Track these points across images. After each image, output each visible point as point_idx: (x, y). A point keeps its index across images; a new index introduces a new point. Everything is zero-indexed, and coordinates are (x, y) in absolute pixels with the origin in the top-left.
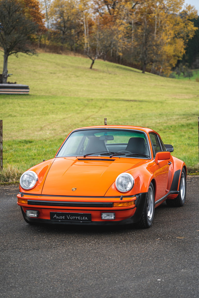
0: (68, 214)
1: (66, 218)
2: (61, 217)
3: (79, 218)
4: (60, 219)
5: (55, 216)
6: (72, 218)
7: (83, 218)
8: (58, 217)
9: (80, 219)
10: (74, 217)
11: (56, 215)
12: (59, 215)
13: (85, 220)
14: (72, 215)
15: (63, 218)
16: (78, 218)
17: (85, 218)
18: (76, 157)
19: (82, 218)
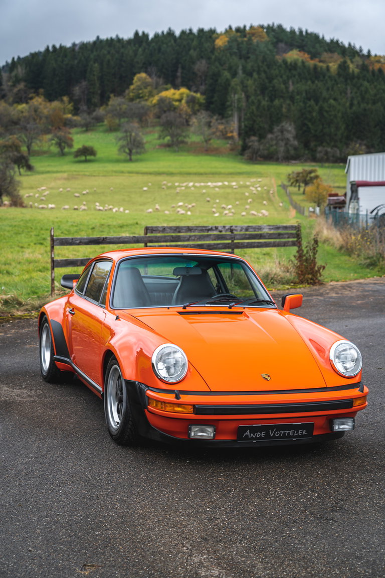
0: (272, 428)
1: (267, 435)
2: (258, 435)
3: (291, 433)
4: (256, 439)
5: (246, 434)
6: (277, 434)
7: (299, 433)
8: (252, 434)
9: (294, 434)
10: (283, 432)
11: (248, 431)
12: (254, 430)
13: (302, 436)
14: (279, 428)
15: (262, 434)
16: (289, 433)
17: (302, 432)
18: (168, 308)
19: (297, 432)
